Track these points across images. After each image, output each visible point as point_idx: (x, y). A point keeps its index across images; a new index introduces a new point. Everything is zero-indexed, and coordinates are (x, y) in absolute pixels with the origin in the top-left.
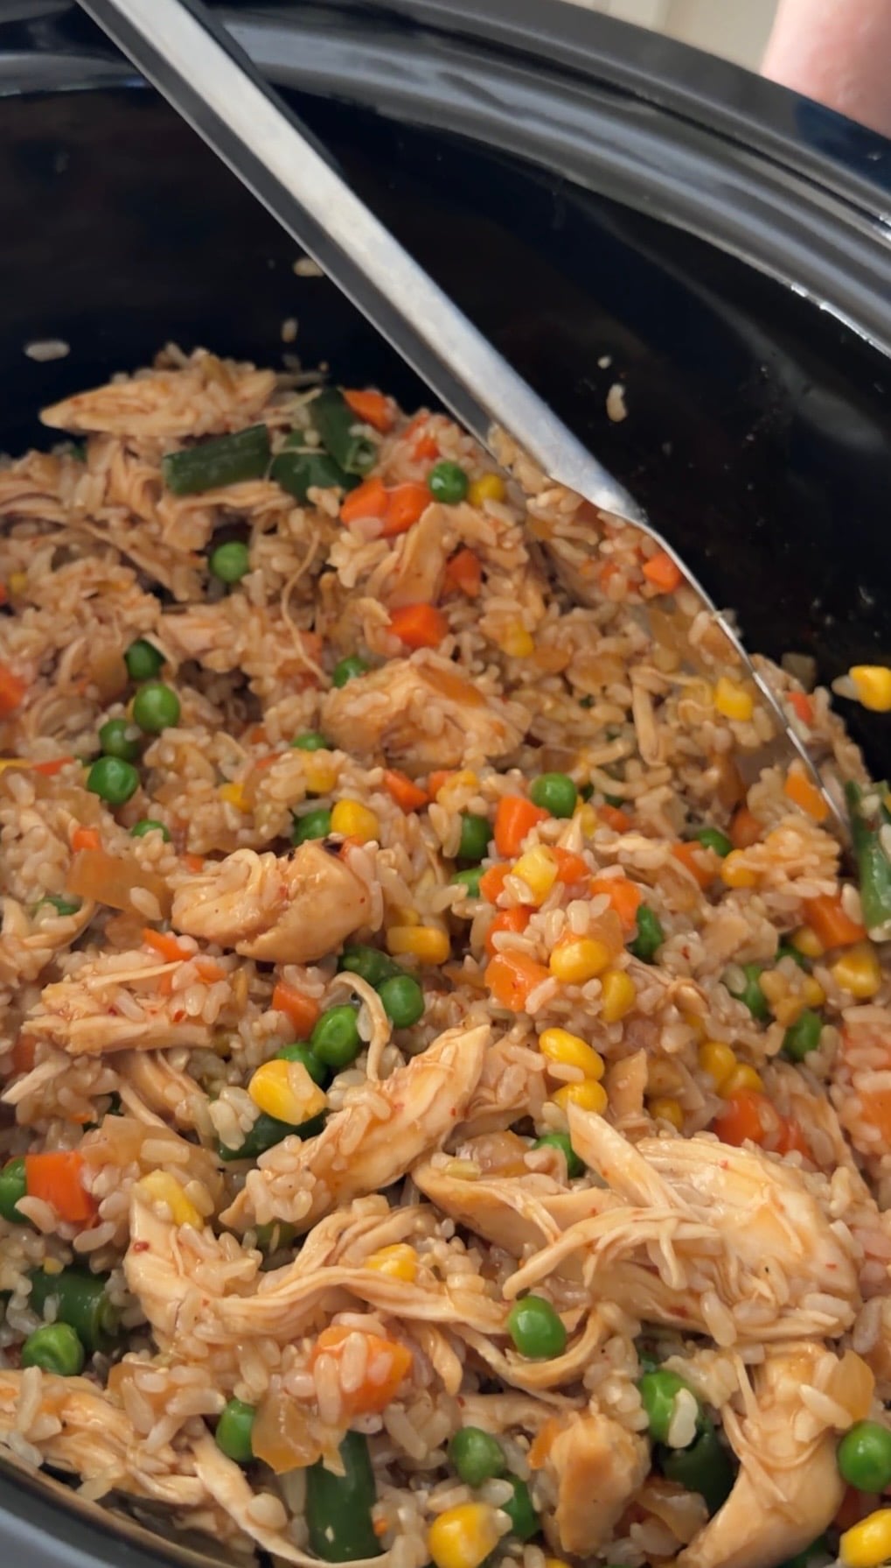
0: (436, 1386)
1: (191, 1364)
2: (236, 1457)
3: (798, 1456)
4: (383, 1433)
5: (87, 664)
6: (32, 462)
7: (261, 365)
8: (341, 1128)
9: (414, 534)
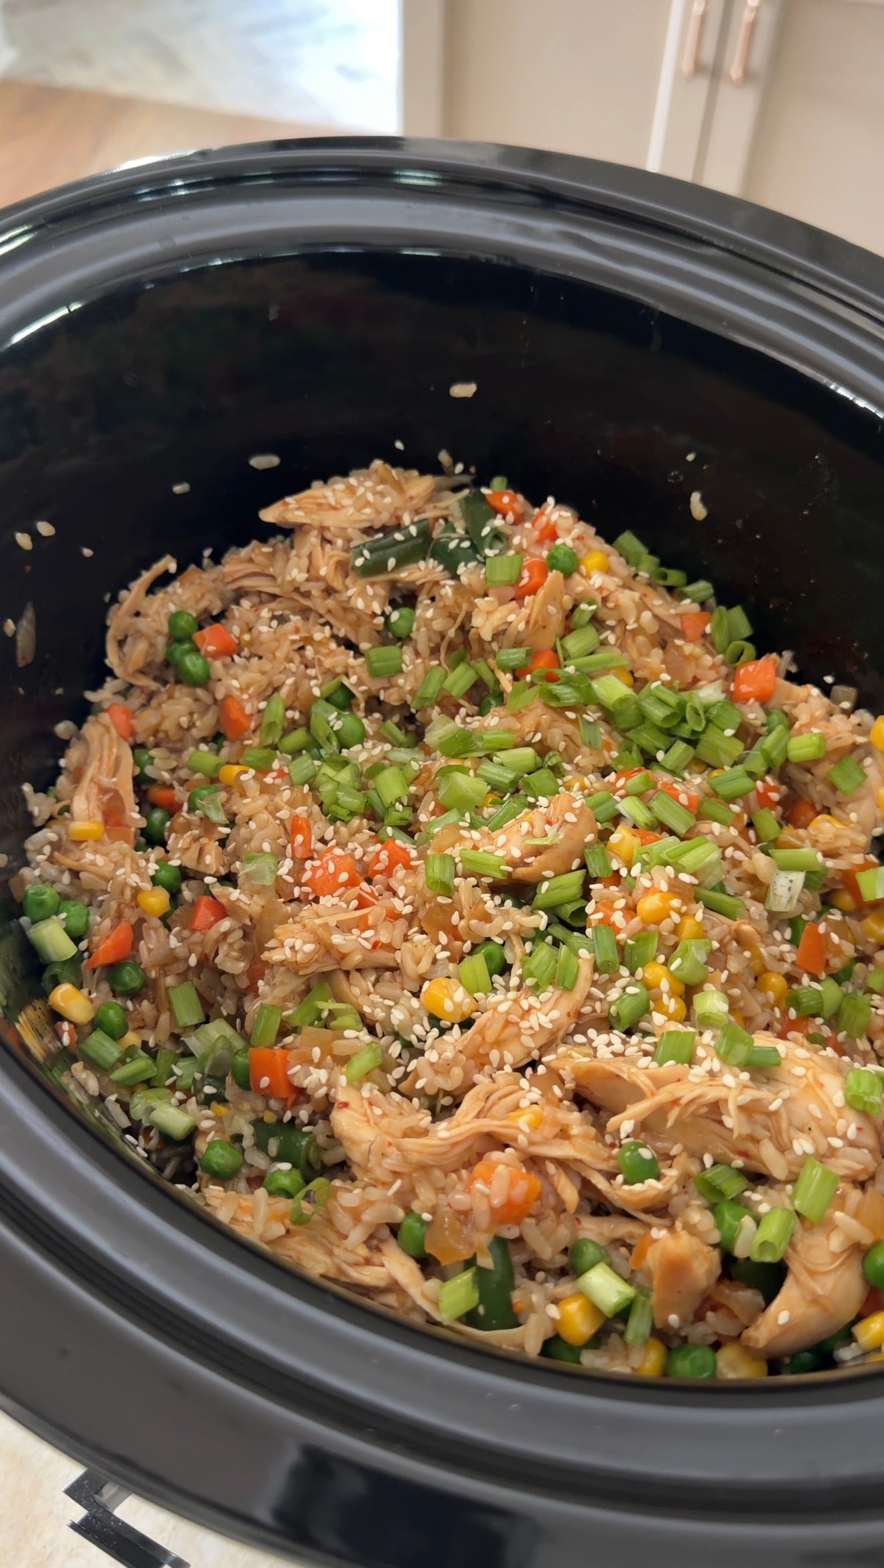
0: (560, 1208)
1: (380, 1186)
2: (412, 1253)
3: (832, 1263)
4: (520, 1240)
5: (297, 698)
6: (256, 551)
7: (423, 473)
8: (485, 1025)
9: (541, 593)
